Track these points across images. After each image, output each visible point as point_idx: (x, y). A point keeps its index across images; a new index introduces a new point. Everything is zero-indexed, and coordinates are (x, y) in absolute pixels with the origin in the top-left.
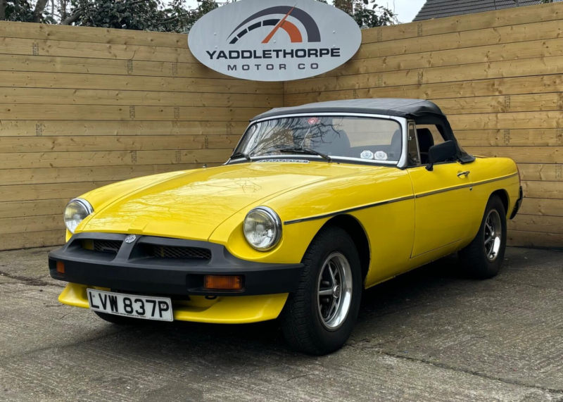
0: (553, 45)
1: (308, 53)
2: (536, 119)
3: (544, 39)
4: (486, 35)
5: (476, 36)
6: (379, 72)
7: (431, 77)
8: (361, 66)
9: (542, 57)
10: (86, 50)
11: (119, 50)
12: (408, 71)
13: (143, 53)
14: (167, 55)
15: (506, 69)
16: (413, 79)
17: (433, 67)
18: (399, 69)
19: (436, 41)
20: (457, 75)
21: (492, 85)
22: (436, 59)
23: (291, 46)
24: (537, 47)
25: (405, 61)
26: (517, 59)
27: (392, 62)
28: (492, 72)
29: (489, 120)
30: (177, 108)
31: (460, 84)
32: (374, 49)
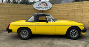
0: (74, 7)
2: (72, 14)
3: (73, 6)
4: (66, 6)
6: (54, 9)
7: (60, 10)
8: (52, 9)
9: (73, 8)
10: (23, 7)
12: (57, 9)
13: (29, 7)
14: (31, 7)
15: (69, 9)
16: (58, 10)
17: (60, 9)
18: (56, 9)
19: (61, 6)
20: (63, 10)
21: (67, 11)
24: (72, 7)
25: (57, 8)
26: (70, 8)
27: (56, 8)
28: (67, 9)
29: (67, 14)
30: (32, 13)
32: (54, 7)
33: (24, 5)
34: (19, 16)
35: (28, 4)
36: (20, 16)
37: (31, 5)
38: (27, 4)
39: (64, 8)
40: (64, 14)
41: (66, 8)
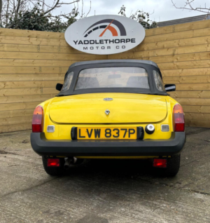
1: (121, 41)
5: (201, 31)
6: (154, 49)
7: (179, 51)
8: (145, 47)
10: (18, 40)
11: (33, 40)
12: (168, 48)
13: (44, 42)
14: (54, 42)
16: (171, 52)
17: (180, 46)
18: (163, 48)
19: (182, 34)
20: (191, 50)
21: (209, 54)
22: (182, 42)
23: (112, 38)
25: (166, 44)
27: (160, 45)
30: (60, 67)
31: (194, 54)
32: (152, 38)
39: (195, 41)
40: (196, 71)
41: (203, 40)
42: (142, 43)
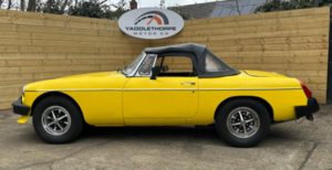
0: (260, 28)
2: (254, 54)
3: (256, 26)
4: (234, 23)
5: (230, 24)
6: (191, 36)
7: (212, 38)
8: (184, 34)
9: (255, 32)
10: (83, 26)
11: (95, 26)
12: (203, 36)
13: (103, 27)
14: (111, 28)
15: (242, 36)
16: (205, 39)
17: (213, 35)
18: (199, 35)
19: (215, 25)
21: (236, 42)
22: (214, 32)
24: (254, 28)
25: (201, 32)
26: (246, 32)
27: (197, 33)
28: (237, 37)
29: (235, 54)
30: (114, 49)
31: (224, 41)
32: (190, 27)
33: (88, 19)
34: (69, 57)
35: (98, 17)
36: (72, 60)
37: (112, 22)
38: (95, 16)
39: (225, 31)
41: (231, 31)
42: (181, 31)
